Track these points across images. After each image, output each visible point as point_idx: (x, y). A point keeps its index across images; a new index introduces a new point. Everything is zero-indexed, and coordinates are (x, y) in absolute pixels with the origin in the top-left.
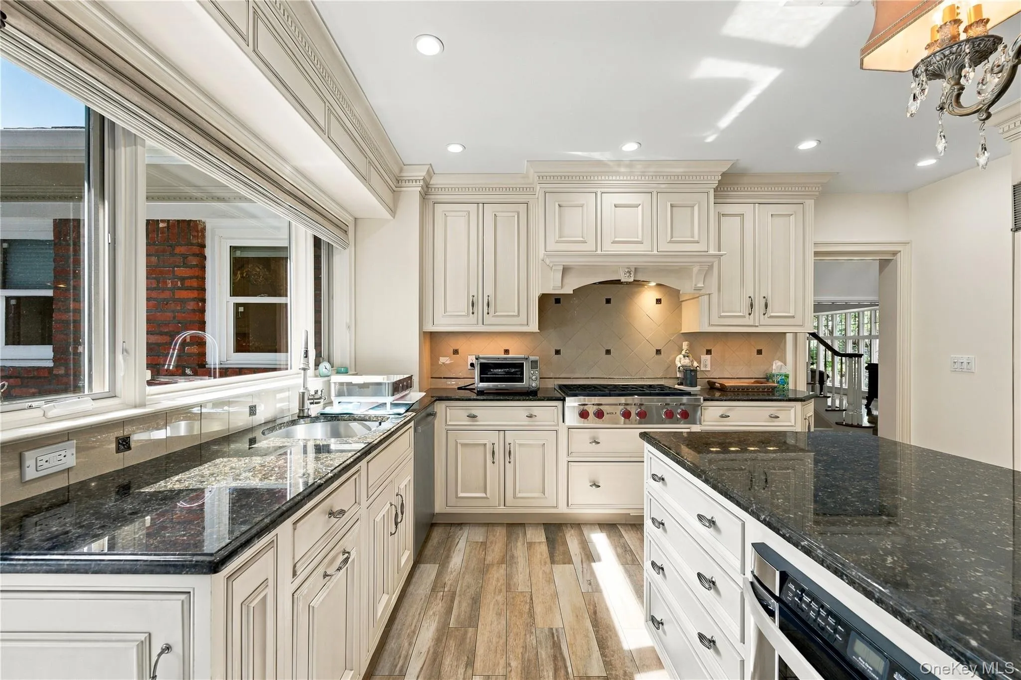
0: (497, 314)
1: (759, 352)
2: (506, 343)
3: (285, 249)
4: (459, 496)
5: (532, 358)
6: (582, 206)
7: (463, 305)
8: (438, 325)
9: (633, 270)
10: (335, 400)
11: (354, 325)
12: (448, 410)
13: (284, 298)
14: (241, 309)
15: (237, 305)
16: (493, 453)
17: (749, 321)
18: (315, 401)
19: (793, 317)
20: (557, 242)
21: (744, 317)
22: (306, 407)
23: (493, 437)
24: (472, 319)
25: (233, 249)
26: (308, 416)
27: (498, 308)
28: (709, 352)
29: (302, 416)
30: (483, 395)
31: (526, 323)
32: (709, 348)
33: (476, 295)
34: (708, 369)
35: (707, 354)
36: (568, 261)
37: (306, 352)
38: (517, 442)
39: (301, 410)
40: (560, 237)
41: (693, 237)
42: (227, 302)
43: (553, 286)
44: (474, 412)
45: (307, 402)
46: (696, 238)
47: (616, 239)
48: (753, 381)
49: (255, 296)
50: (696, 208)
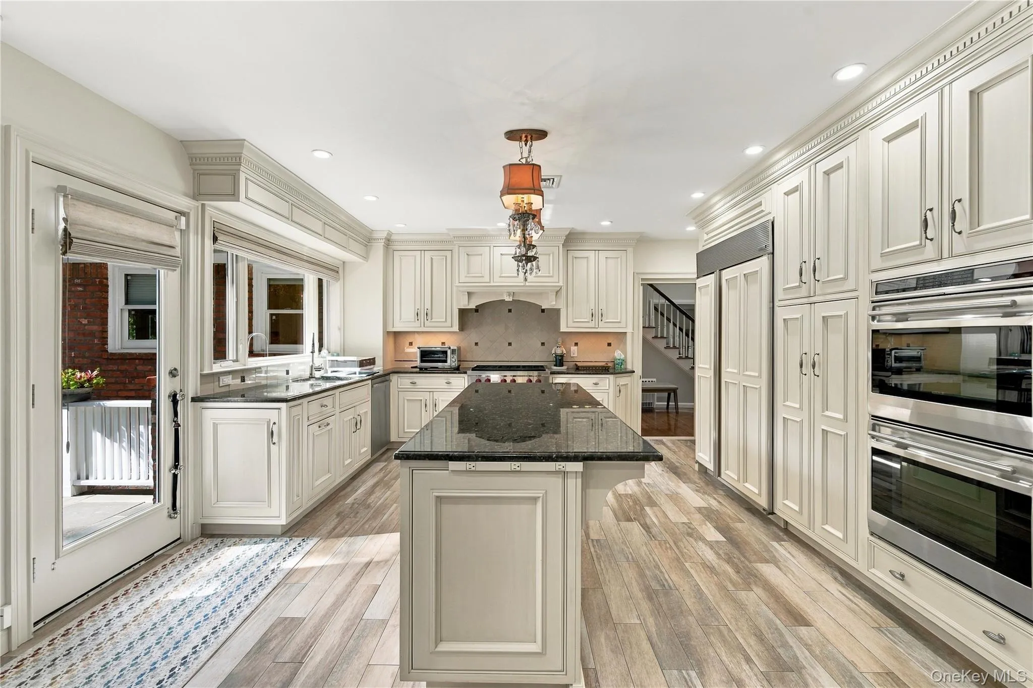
0: (433, 320)
1: (609, 345)
2: (443, 338)
3: (302, 280)
4: (406, 431)
5: (452, 348)
6: (481, 255)
7: (412, 316)
8: (396, 327)
9: (512, 294)
10: (330, 370)
11: (343, 329)
12: (399, 379)
13: (302, 310)
14: (274, 317)
15: (272, 315)
16: (426, 405)
17: (592, 324)
18: (319, 369)
19: (620, 322)
20: (466, 277)
21: (589, 322)
22: (313, 373)
23: (427, 396)
24: (417, 324)
25: (269, 280)
26: (314, 377)
27: (434, 316)
28: (576, 344)
29: (311, 377)
30: (422, 370)
31: (450, 326)
32: (576, 342)
33: (419, 308)
34: (576, 355)
35: (575, 346)
36: (470, 290)
37: (313, 344)
38: (440, 398)
39: (311, 374)
40: (468, 274)
41: (550, 273)
42: (266, 313)
43: (464, 304)
44: (415, 380)
45: (314, 370)
46: (551, 275)
47: (502, 275)
48: (605, 363)
49: (283, 309)
50: (551, 255)
